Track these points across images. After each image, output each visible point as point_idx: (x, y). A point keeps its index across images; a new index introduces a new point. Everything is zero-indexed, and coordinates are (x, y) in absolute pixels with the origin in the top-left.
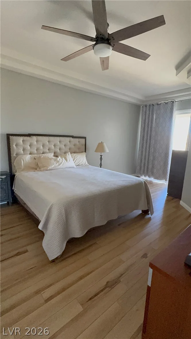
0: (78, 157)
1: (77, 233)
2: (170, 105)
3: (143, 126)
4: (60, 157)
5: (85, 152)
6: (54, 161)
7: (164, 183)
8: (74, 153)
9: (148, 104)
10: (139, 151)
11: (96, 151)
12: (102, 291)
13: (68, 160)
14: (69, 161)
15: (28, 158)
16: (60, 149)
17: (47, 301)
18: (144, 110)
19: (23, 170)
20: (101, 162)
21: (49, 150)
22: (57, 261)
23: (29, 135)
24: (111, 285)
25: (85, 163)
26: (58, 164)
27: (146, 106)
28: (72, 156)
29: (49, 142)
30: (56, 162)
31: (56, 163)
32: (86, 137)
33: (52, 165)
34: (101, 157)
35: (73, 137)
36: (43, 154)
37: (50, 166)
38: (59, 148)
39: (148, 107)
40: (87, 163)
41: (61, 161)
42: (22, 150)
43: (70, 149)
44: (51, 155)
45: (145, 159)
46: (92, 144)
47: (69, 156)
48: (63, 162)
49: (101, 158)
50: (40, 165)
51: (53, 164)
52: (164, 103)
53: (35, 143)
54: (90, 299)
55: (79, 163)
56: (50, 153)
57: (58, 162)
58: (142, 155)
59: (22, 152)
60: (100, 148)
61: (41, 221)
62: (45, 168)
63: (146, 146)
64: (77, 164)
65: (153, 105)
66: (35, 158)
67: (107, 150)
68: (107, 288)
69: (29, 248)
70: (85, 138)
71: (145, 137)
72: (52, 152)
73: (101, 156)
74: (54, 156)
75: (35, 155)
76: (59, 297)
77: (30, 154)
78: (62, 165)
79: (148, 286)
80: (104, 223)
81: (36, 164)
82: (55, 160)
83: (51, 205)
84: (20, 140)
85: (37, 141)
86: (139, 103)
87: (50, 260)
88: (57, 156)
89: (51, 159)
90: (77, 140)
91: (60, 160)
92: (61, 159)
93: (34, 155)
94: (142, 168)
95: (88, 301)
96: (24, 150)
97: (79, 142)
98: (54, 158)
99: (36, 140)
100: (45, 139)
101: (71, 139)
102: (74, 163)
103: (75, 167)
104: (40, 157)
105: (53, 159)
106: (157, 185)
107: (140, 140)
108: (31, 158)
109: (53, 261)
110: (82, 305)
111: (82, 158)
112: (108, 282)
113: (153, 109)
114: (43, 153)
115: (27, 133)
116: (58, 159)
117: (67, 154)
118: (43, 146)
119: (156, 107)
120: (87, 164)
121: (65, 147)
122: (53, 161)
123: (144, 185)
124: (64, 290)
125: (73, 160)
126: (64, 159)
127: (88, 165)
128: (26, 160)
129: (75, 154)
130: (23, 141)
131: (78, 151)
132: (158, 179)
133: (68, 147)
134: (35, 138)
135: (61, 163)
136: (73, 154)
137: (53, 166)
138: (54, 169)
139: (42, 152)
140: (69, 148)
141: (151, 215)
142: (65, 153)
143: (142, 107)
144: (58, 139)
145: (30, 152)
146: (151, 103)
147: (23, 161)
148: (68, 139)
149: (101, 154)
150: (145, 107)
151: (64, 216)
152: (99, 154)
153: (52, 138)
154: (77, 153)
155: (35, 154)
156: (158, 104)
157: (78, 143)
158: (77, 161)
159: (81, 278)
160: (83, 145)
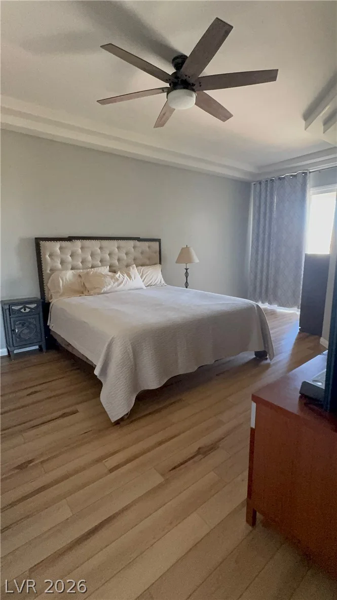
0: (148, 273)
1: (152, 382)
2: (300, 179)
3: (257, 217)
4: (119, 273)
5: (160, 263)
6: (110, 279)
7: (295, 312)
8: (142, 265)
9: (263, 178)
10: (251, 259)
11: (178, 261)
12: (192, 458)
13: (133, 278)
14: (135, 279)
15: (69, 275)
16: (119, 260)
17: (111, 471)
18: (258, 190)
19: (61, 296)
20: (187, 280)
21: (101, 261)
22: (122, 423)
23: (70, 239)
24: (204, 452)
25: (161, 282)
26: (116, 284)
27: (260, 183)
28: (139, 271)
29: (101, 248)
30: (113, 280)
31: (114, 283)
32: (160, 239)
33: (107, 286)
34: (187, 271)
35: (139, 239)
36: (93, 269)
37: (105, 287)
38: (117, 258)
39: (263, 184)
40: (163, 282)
41: (121, 280)
42: (59, 262)
43: (135, 259)
44: (105, 270)
45: (262, 272)
46: (171, 251)
47: (134, 270)
48: (125, 279)
49: (187, 274)
50: (87, 285)
51: (109, 284)
52: (291, 176)
53: (80, 251)
54: (174, 468)
55: (151, 281)
56: (104, 266)
57: (118, 280)
58: (256, 266)
59: (60, 266)
60: (185, 256)
61: (96, 366)
62: (97, 291)
63: (263, 251)
64: (148, 282)
65: (272, 180)
66: (80, 276)
67: (196, 260)
68: (200, 455)
69: (79, 407)
70: (159, 241)
71: (261, 236)
72: (106, 266)
73: (187, 269)
74: (110, 272)
75: (80, 271)
76: (129, 466)
77: (72, 269)
78: (124, 285)
79: (252, 429)
80: (193, 369)
81: (83, 284)
82: (112, 278)
83: (111, 338)
84: (57, 246)
85: (82, 248)
86: (247, 178)
87: (113, 422)
88: (115, 272)
89: (105, 276)
90: (147, 244)
91: (119, 277)
92: (121, 275)
93: (78, 271)
94: (258, 290)
95: (170, 471)
96: (62, 262)
97: (149, 247)
98: (110, 273)
99: (80, 247)
100: (95, 244)
101: (138, 243)
102: (143, 281)
103: (145, 288)
104: (88, 273)
105: (108, 275)
106: (283, 315)
107: (252, 242)
108: (74, 275)
109: (118, 423)
110: (163, 475)
111: (155, 274)
112: (199, 449)
113: (272, 188)
114: (92, 267)
115: (67, 236)
116: (117, 276)
117: (131, 268)
118: (92, 255)
119: (277, 184)
120: (163, 284)
121: (127, 257)
122: (108, 279)
123: (256, 312)
124: (135, 457)
125: (141, 277)
126: (125, 275)
127: (166, 285)
128: (66, 279)
129: (143, 268)
130: (61, 248)
131: (148, 262)
132: (284, 307)
133: (131, 257)
134: (78, 243)
135: (122, 282)
136: (141, 267)
137: (109, 287)
138: (109, 291)
139: (90, 266)
140: (133, 258)
141: (271, 360)
142: (128, 266)
143: (254, 184)
144: (115, 243)
145: (72, 266)
146: (270, 177)
147: (63, 281)
148: (132, 243)
149: (186, 267)
150: (258, 185)
151: (131, 355)
152: (184, 266)
153: (105, 243)
154: (147, 265)
155: (80, 269)
156: (280, 179)
157: (147, 249)
158: (147, 277)
159: (160, 443)
160: (156, 252)
